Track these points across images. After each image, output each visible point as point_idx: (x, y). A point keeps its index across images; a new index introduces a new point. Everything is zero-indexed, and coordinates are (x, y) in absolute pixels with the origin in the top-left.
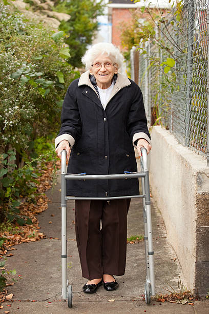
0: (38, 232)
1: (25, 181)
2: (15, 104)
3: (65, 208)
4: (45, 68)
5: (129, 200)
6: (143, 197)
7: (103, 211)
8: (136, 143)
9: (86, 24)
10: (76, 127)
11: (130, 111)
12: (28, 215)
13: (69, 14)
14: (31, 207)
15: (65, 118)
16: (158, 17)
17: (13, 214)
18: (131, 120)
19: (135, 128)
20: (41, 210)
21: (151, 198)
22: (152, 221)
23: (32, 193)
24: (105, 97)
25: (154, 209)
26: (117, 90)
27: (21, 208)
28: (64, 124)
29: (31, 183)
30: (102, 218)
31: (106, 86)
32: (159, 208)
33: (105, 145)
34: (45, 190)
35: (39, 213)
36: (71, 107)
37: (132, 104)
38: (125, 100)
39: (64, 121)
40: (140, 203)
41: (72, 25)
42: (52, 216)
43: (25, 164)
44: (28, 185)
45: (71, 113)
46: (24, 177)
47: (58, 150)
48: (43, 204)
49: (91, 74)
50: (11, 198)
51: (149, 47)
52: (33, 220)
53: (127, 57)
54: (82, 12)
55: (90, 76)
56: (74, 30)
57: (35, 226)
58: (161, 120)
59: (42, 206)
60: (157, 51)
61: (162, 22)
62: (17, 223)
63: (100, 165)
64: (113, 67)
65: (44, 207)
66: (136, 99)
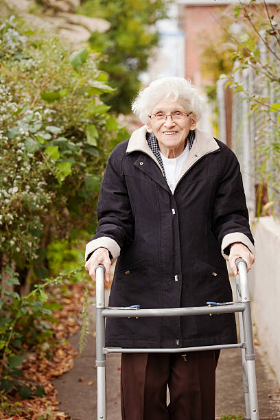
0: (56, 410)
1: (32, 318)
2: (12, 183)
3: (104, 367)
4: (65, 119)
5: (218, 351)
6: (241, 347)
7: (171, 371)
8: (227, 251)
9: (137, 35)
10: (125, 225)
11: (216, 195)
12: (38, 380)
13: (108, 19)
14: (43, 366)
15: (105, 209)
16: (264, 25)
17: (11, 379)
18: (220, 211)
19: (226, 225)
20: (61, 371)
21: (256, 347)
22: (258, 387)
23: (44, 341)
24: (174, 171)
25: (263, 366)
26: (194, 160)
27: (26, 368)
28: (104, 219)
29: (43, 323)
30: (170, 381)
31: (175, 152)
32: (272, 364)
33: (174, 256)
34: (67, 335)
35: (57, 377)
36: (115, 189)
37: (221, 184)
38: (209, 176)
39: (104, 214)
40: (238, 357)
41: (112, 38)
42: (80, 381)
43: (32, 288)
44: (36, 326)
45: (117, 200)
46: (31, 313)
47: (89, 264)
48: (65, 359)
49: (149, 131)
50: (7, 350)
51: (251, 78)
52: (47, 389)
53: (212, 95)
54: (130, 13)
55: (148, 135)
56: (117, 47)
57: (50, 400)
58: (272, 207)
59: (63, 363)
60: (262, 85)
61: (271, 34)
62: (17, 395)
63: (166, 291)
64: (187, 119)
65: (66, 365)
66: (229, 174)
